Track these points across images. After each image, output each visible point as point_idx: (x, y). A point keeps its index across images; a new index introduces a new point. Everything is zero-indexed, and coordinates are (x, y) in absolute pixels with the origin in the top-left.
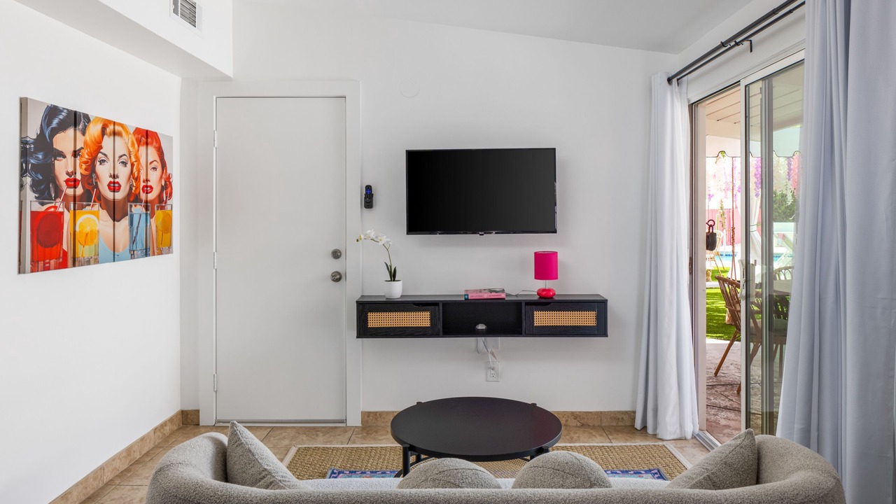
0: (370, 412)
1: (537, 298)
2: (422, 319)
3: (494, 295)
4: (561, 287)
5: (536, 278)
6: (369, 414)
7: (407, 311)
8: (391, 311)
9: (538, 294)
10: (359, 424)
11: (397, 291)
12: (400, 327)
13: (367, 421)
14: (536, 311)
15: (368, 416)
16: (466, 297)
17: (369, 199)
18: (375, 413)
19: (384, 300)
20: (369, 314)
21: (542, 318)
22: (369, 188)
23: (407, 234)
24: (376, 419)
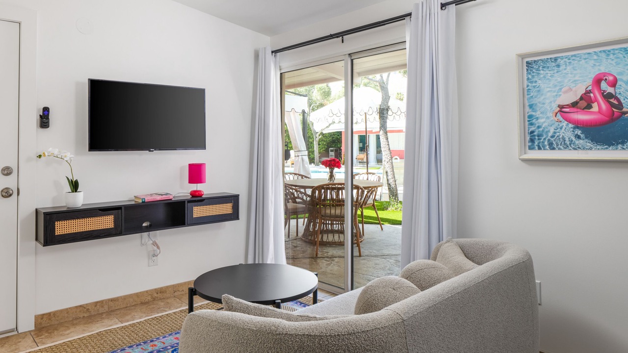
0: (44, 315)
1: (189, 197)
2: (107, 222)
3: (164, 197)
4: (207, 189)
5: (189, 183)
6: (43, 316)
7: (93, 217)
8: (78, 218)
9: (191, 195)
10: (33, 328)
11: (80, 200)
12: (87, 231)
13: (41, 324)
14: (194, 206)
15: (42, 319)
16: (143, 200)
17: (44, 119)
18: (49, 314)
19: (65, 209)
20: (56, 222)
21: (198, 211)
22: (46, 110)
23: (89, 150)
24: (50, 319)
